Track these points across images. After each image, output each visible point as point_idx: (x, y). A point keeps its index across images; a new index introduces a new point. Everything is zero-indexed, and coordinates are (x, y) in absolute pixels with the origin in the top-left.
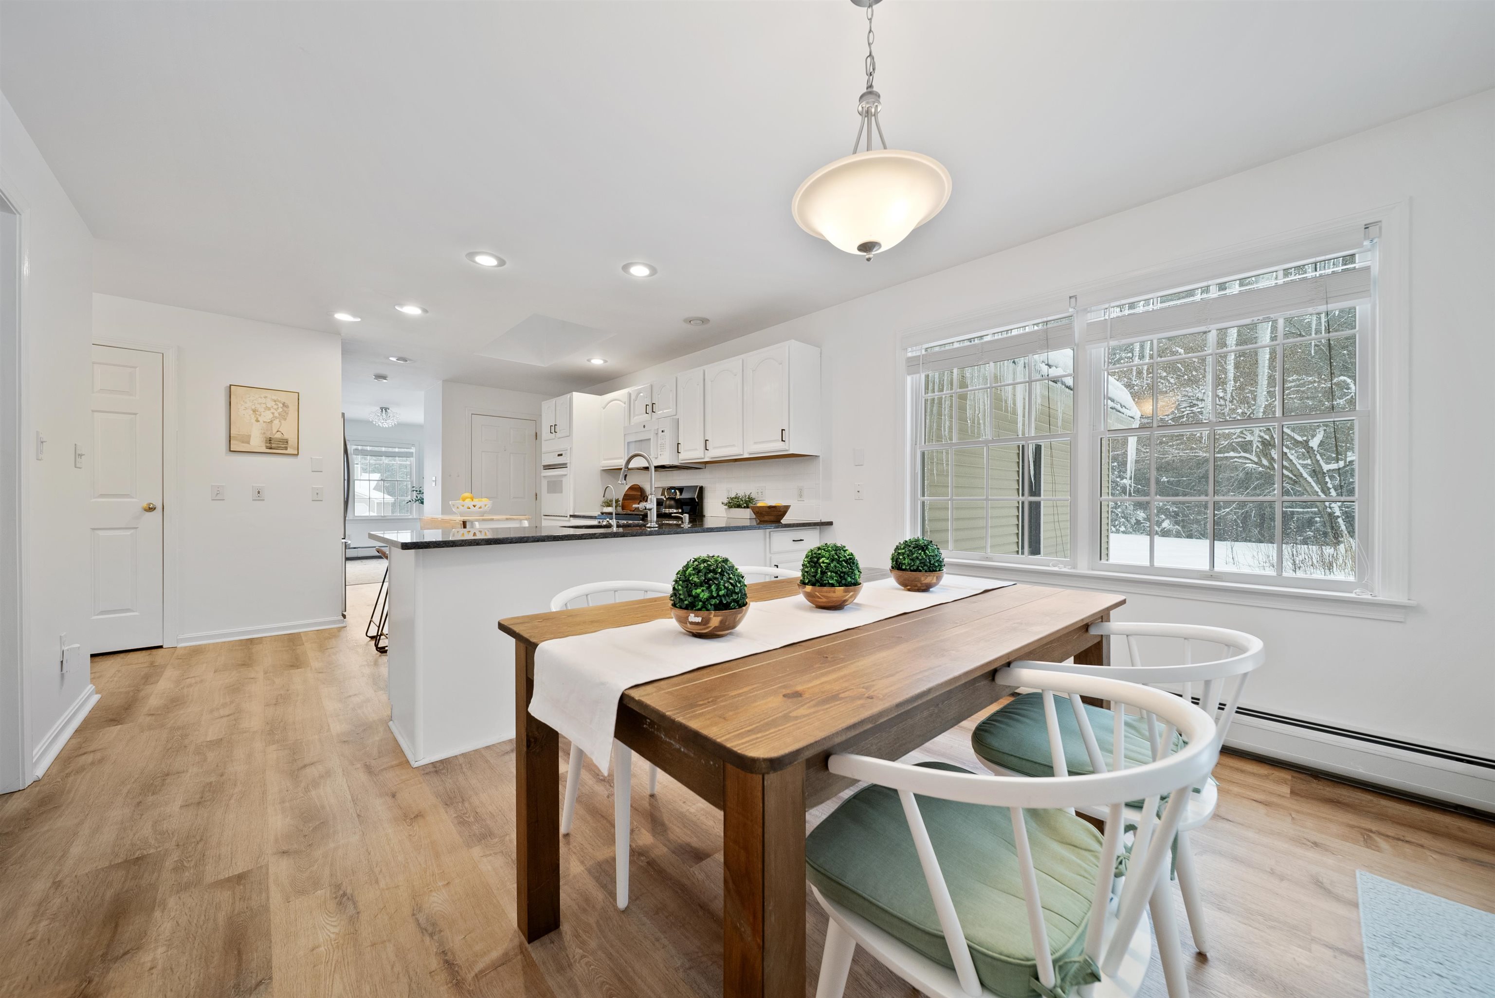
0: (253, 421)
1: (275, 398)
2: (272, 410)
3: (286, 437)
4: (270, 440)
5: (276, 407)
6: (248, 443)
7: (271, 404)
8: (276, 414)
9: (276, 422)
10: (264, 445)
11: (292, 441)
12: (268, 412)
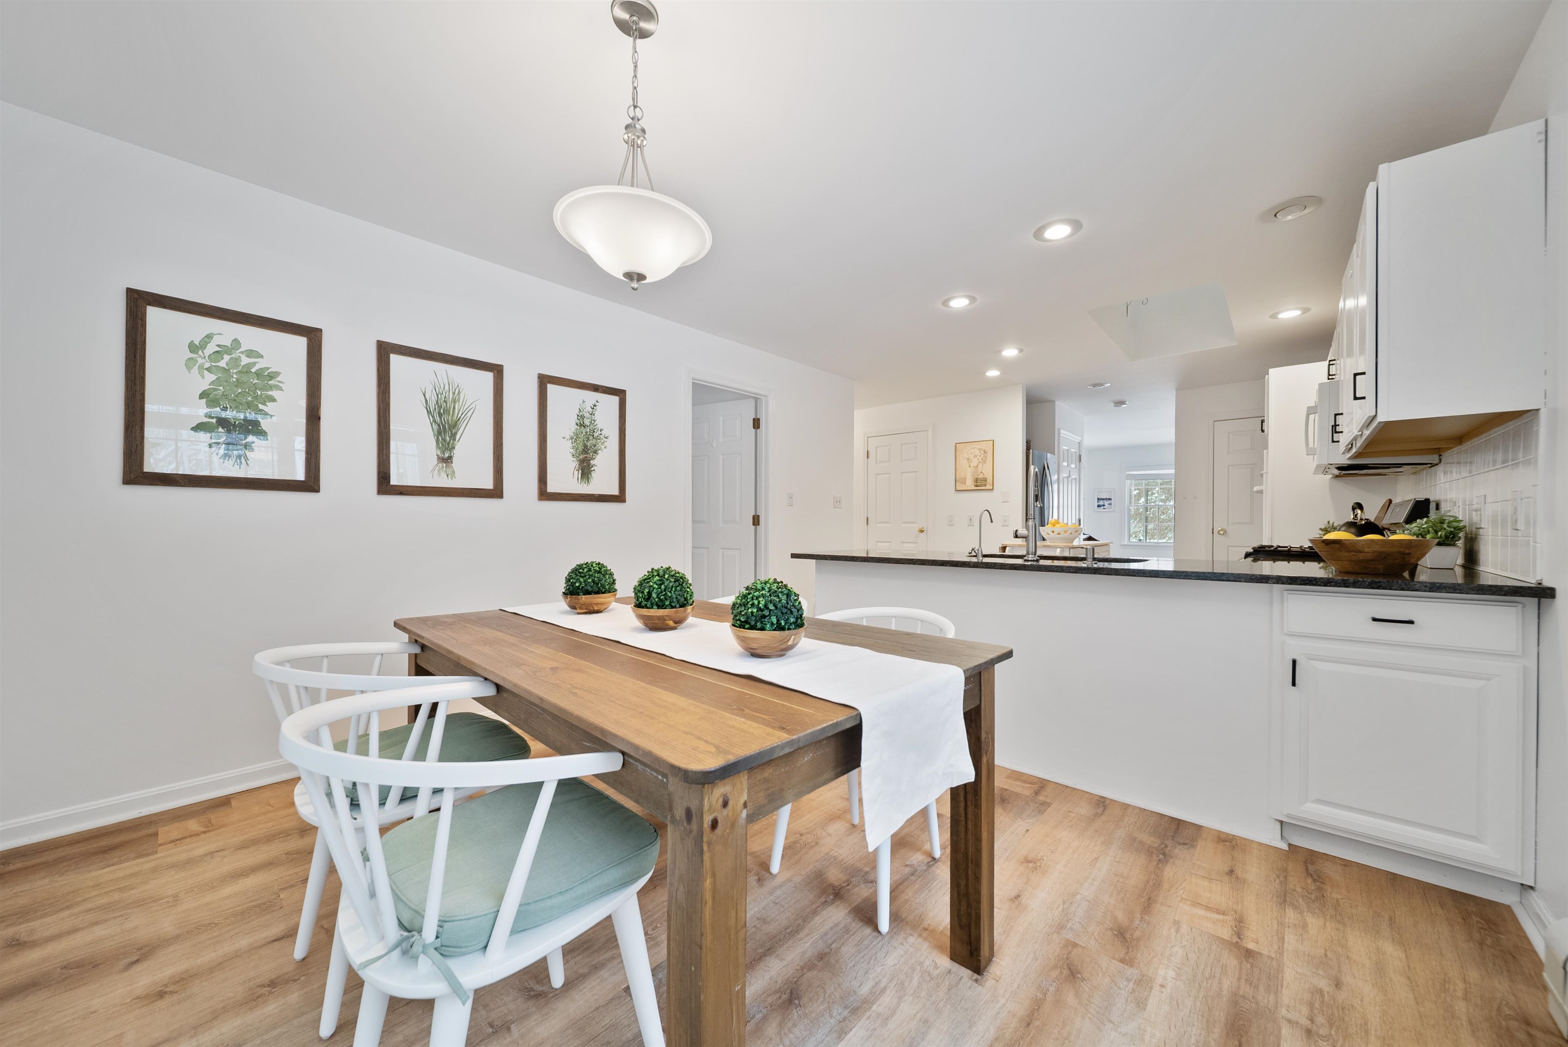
0: (968, 467)
1: (979, 447)
2: (978, 457)
3: (986, 476)
4: (976, 480)
5: (980, 454)
6: (965, 483)
7: (977, 452)
8: (980, 460)
9: (980, 466)
10: (973, 484)
11: (990, 480)
12: (976, 459)
